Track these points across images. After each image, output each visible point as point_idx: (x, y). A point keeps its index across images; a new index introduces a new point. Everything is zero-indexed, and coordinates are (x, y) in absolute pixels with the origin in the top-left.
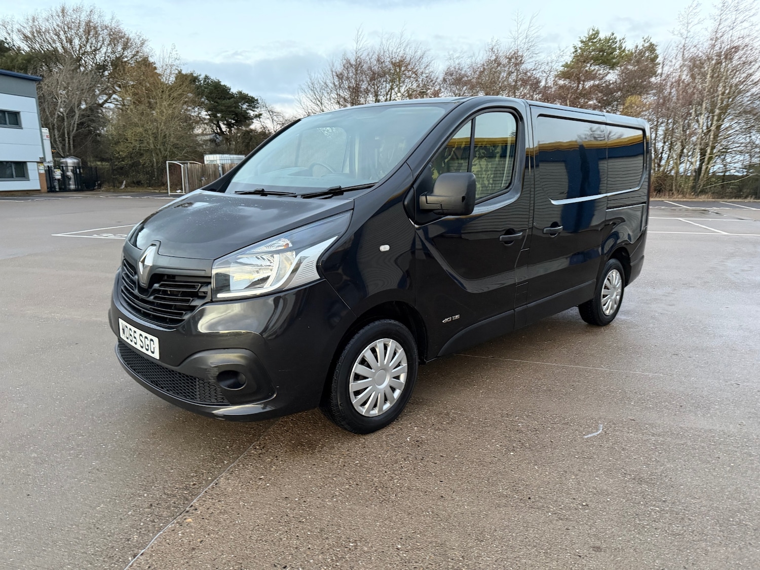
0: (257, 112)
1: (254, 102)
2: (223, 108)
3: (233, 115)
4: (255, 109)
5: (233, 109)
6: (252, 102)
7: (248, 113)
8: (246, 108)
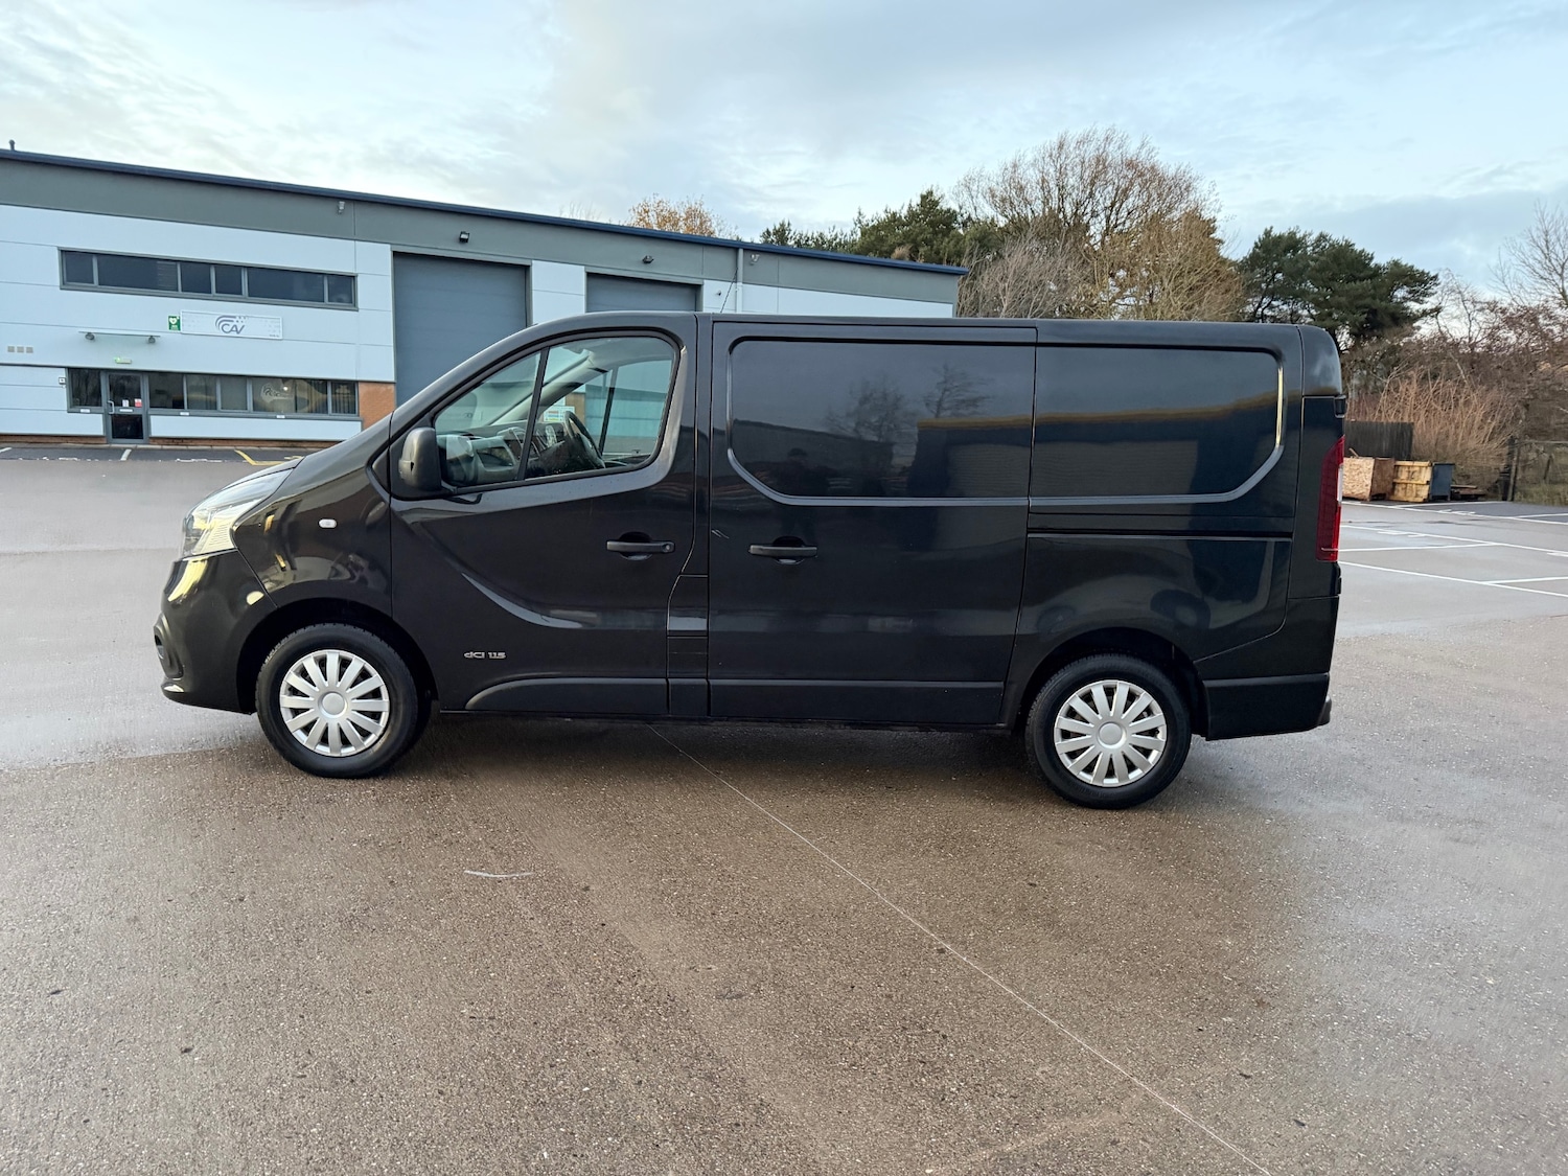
0: (1430, 303)
1: (1425, 283)
2: (1343, 299)
3: (1364, 313)
4: (1426, 299)
5: (1368, 301)
6: (1418, 281)
7: (1408, 308)
8: (1404, 298)
